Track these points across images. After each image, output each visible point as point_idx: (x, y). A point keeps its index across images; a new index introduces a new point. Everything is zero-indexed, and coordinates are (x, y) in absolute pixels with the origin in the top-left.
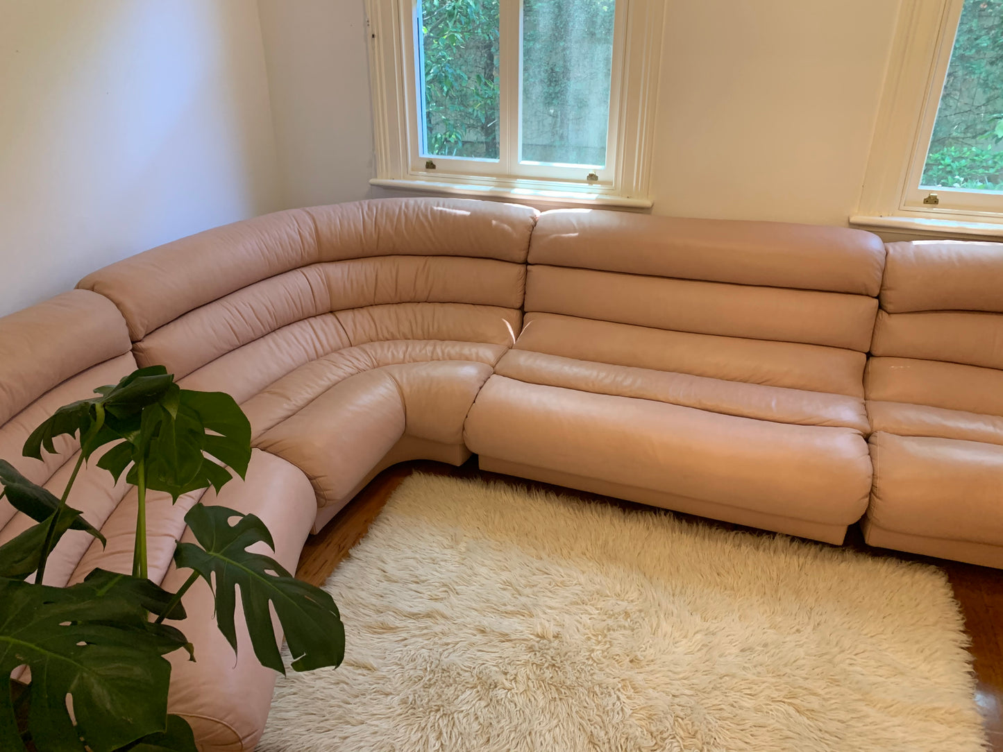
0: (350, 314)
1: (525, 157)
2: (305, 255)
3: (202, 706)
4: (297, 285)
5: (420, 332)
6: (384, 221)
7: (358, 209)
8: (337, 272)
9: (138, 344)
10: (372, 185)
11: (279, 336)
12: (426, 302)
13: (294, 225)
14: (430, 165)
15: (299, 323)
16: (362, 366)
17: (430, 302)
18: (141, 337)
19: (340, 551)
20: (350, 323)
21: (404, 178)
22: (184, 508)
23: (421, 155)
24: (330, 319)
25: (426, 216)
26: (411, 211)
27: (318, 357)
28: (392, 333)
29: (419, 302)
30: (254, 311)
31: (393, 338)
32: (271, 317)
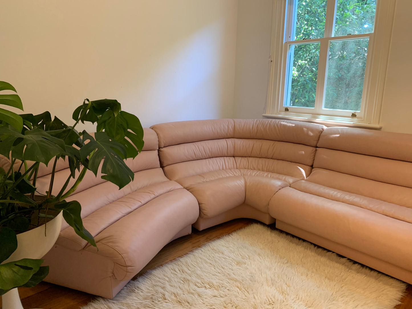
0: (240, 158)
1: (325, 107)
2: (228, 134)
3: (117, 246)
4: (222, 144)
5: (266, 169)
6: (260, 126)
7: (252, 121)
8: (238, 142)
9: (161, 149)
10: (263, 116)
11: (211, 160)
12: (271, 159)
13: (226, 123)
14: (287, 110)
15: (220, 157)
16: (237, 175)
17: (273, 159)
18: (162, 147)
19: (207, 239)
20: (239, 161)
21: (276, 114)
22: (151, 197)
23: (284, 106)
24: (232, 159)
25: (277, 125)
26: (272, 123)
27: (223, 169)
28: (254, 168)
29: (268, 159)
30: (204, 148)
31: (254, 169)
32: (210, 153)
